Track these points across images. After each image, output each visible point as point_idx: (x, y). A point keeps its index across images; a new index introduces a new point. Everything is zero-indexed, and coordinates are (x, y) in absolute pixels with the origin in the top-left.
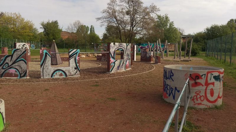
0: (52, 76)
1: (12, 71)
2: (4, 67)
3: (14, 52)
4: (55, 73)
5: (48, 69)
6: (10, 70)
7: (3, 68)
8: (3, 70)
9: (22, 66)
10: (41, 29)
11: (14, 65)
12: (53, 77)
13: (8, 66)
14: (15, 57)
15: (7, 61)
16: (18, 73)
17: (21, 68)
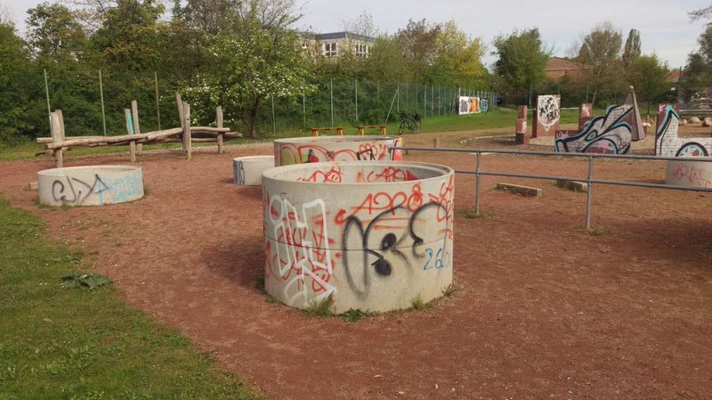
0: (677, 155)
1: (603, 144)
2: (589, 138)
3: (610, 111)
4: (685, 149)
5: (670, 141)
6: (599, 142)
7: (586, 140)
8: (587, 143)
9: (622, 136)
10: (494, 56)
11: (607, 134)
12: (680, 157)
13: (597, 136)
14: (609, 121)
15: (595, 127)
16: (613, 148)
17: (621, 139)
